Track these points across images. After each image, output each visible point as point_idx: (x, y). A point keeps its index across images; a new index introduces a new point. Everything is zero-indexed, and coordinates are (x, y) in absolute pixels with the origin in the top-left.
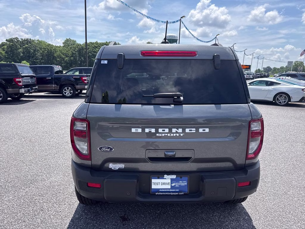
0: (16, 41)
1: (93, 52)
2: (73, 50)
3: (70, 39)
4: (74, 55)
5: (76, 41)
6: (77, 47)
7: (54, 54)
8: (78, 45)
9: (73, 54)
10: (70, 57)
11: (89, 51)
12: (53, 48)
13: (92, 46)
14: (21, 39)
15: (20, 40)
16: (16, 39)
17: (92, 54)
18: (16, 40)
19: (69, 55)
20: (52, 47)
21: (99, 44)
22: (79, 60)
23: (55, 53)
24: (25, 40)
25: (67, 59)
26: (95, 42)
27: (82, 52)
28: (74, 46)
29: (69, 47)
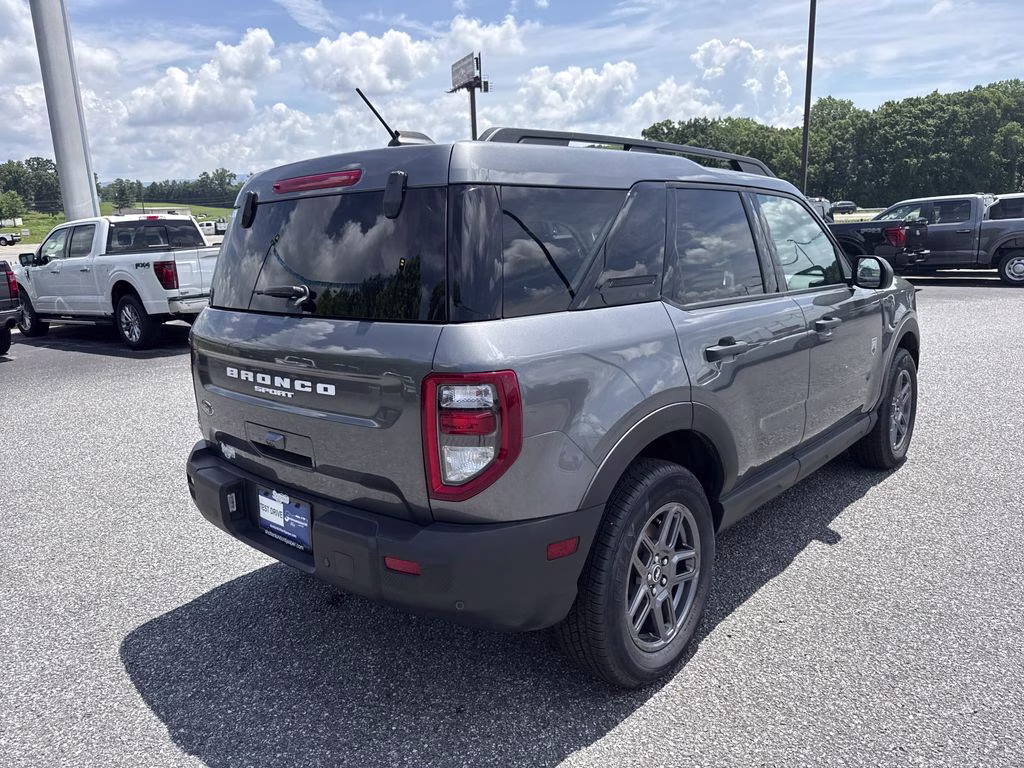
0: (666, 131)
1: (912, 135)
2: (836, 136)
3: (830, 97)
4: (839, 155)
5: (851, 103)
6: (854, 125)
7: (772, 157)
8: (859, 115)
9: (835, 149)
10: (824, 165)
11: (897, 132)
12: (771, 139)
13: (910, 112)
14: (680, 123)
15: (677, 126)
16: (665, 125)
17: (908, 141)
18: (664, 128)
19: (820, 156)
20: (768, 137)
21: (943, 102)
22: (853, 170)
23: (774, 155)
24: (689, 126)
25: (812, 170)
26: (928, 97)
27: (868, 141)
28: (843, 121)
29: (824, 130)
